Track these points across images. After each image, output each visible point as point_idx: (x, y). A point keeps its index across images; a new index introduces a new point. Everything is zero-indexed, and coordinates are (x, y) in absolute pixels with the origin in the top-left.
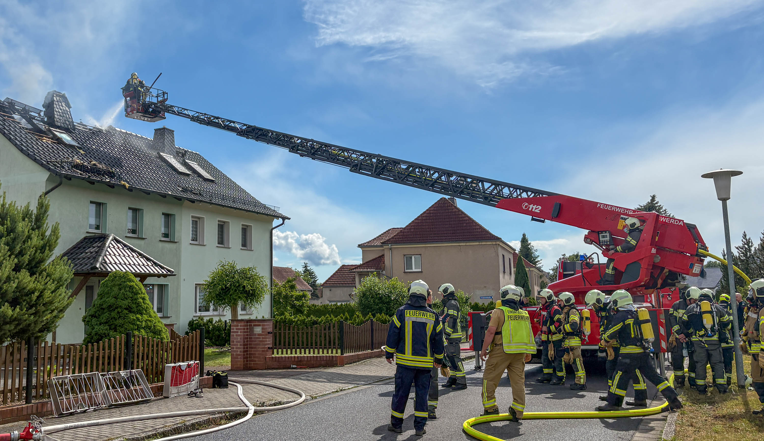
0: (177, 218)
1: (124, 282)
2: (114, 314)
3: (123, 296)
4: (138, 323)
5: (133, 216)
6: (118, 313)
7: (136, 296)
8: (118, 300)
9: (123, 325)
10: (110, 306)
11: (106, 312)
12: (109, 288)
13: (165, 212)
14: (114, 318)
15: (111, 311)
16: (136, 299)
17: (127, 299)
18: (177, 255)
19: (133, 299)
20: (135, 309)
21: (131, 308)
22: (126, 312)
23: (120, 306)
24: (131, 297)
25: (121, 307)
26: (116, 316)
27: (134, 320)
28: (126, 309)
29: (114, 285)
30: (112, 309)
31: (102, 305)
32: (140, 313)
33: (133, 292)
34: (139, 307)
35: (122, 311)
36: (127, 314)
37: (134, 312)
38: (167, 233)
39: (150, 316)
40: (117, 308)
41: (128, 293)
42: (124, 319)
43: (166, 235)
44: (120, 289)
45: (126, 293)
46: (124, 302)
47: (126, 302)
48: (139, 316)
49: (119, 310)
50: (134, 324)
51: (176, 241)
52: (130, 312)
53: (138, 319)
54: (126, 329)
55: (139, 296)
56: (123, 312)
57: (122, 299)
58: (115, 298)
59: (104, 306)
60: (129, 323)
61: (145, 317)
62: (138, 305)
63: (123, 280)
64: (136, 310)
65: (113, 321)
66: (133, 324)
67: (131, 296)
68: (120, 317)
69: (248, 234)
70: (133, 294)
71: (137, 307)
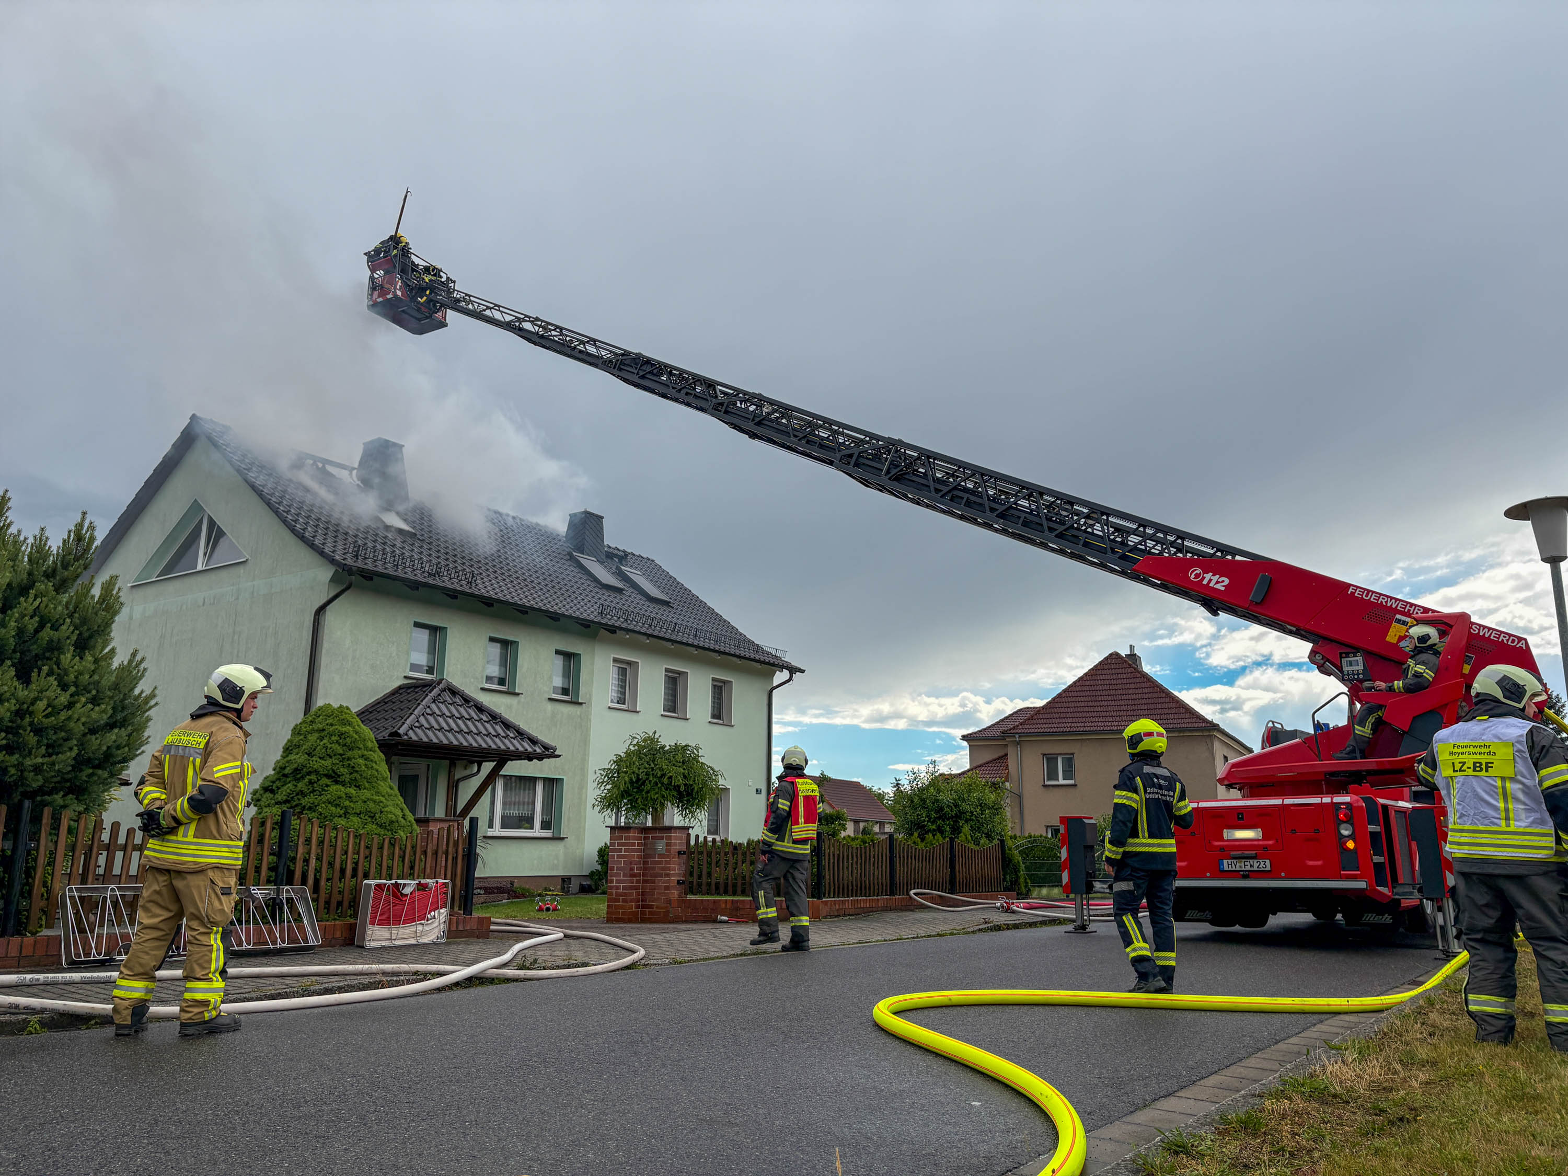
0: (584, 659)
1: (332, 725)
2: (301, 785)
3: (324, 750)
4: (347, 803)
5: (501, 653)
6: (311, 783)
7: (351, 752)
8: (314, 759)
9: (316, 806)
10: (296, 769)
11: (290, 782)
12: (302, 737)
13: (562, 648)
14: (302, 791)
15: (298, 780)
16: (349, 759)
17: (331, 757)
18: (583, 727)
19: (344, 759)
20: (347, 778)
21: (339, 776)
22: (325, 781)
23: (316, 770)
24: (341, 755)
25: (316, 772)
26: (305, 789)
27: (340, 798)
28: (328, 776)
29: (314, 731)
30: (299, 776)
31: (285, 768)
32: (355, 786)
33: (345, 745)
34: (355, 775)
35: (318, 780)
36: (327, 786)
37: (343, 784)
38: (566, 686)
39: (378, 793)
40: (309, 773)
41: (335, 746)
42: (320, 795)
43: (565, 691)
44: (322, 739)
45: (329, 746)
46: (323, 762)
47: (328, 763)
48: (352, 791)
49: (313, 777)
50: (339, 805)
51: (580, 701)
52: (337, 782)
53: (349, 797)
54: (321, 814)
55: (356, 753)
56: (321, 782)
57: (320, 758)
58: (309, 754)
59: (287, 771)
60: (330, 803)
61: (367, 794)
62: (353, 770)
63: (330, 721)
64: (347, 780)
65: (299, 799)
66: (336, 806)
67: (341, 752)
68: (314, 791)
69: (724, 696)
70: (344, 748)
71: (351, 774)
